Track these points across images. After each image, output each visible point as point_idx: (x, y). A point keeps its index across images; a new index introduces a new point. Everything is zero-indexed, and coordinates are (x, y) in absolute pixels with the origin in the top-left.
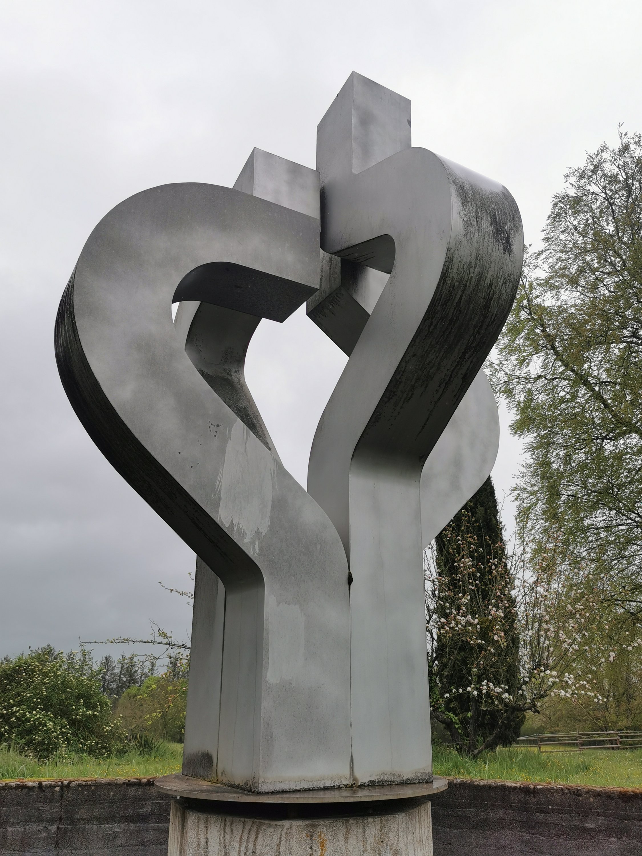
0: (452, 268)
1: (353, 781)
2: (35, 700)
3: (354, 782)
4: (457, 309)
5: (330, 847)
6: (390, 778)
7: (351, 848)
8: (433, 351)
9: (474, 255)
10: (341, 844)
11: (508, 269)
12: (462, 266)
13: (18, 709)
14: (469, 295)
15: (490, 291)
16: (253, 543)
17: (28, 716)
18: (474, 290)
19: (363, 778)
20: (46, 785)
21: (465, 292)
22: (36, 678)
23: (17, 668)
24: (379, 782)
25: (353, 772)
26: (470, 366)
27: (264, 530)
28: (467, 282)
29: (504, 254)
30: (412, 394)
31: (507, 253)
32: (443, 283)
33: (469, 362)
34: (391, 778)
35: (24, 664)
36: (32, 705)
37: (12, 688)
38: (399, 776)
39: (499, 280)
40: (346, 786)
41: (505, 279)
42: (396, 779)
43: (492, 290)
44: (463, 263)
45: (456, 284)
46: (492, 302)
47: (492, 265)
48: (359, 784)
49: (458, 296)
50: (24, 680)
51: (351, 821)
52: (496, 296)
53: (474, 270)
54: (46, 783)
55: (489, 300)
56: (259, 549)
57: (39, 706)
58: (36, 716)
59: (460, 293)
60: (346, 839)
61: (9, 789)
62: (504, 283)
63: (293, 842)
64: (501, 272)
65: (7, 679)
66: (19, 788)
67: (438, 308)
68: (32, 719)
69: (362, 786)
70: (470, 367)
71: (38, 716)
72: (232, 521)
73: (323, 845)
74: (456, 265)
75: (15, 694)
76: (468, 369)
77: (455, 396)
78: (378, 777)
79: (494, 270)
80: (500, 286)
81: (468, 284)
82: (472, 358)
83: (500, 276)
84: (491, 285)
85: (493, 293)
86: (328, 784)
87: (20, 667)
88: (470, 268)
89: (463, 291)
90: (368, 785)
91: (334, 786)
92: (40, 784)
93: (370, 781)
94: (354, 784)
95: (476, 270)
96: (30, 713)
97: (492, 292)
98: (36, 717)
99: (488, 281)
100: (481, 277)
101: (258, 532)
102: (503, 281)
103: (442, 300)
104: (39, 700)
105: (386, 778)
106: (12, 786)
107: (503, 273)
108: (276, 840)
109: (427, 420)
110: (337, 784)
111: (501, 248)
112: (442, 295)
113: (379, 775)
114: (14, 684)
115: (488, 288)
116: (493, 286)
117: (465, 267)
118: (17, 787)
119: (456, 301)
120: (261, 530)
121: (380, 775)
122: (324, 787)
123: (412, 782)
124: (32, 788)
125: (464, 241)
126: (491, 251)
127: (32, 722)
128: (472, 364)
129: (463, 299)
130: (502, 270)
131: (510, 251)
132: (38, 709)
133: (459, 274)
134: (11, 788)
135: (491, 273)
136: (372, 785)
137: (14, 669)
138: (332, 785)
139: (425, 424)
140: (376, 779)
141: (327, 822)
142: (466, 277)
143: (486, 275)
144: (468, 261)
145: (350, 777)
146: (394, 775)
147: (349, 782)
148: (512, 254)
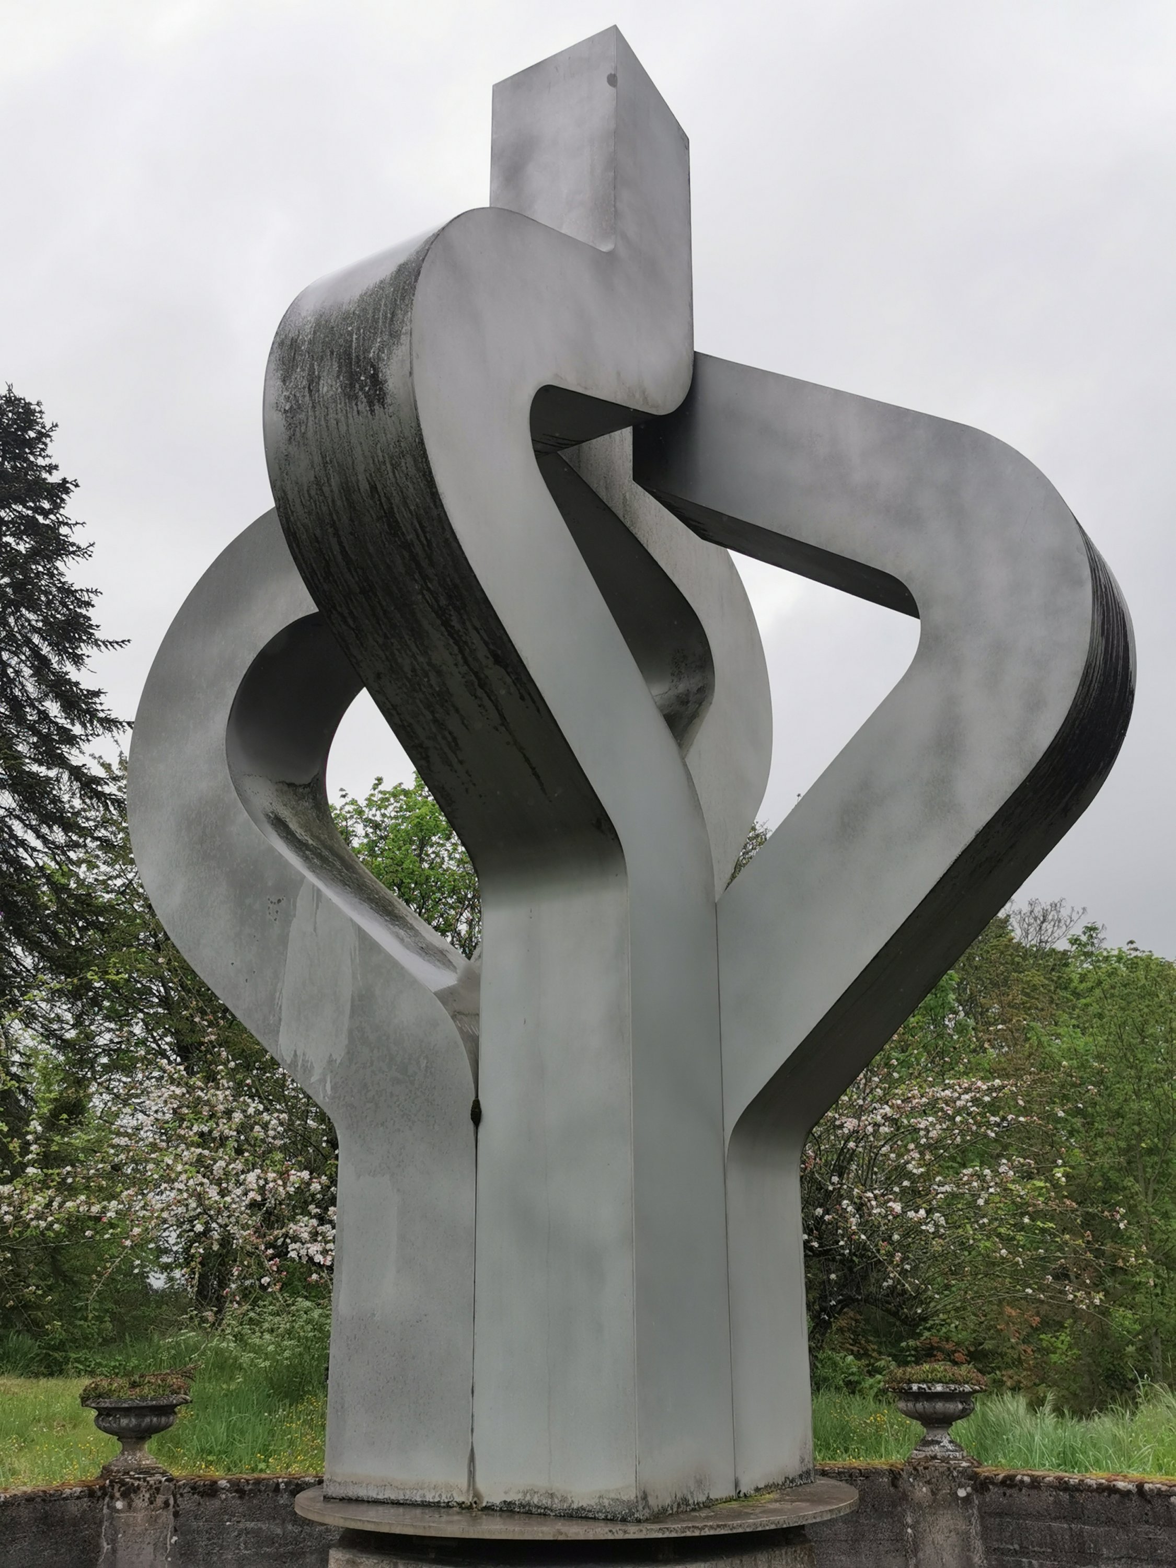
0: (292, 512)
1: (473, 1497)
3: (475, 1499)
4: (352, 569)
6: (544, 1502)
8: (396, 652)
9: (317, 459)
11: (389, 436)
12: (306, 495)
14: (351, 533)
15: (380, 500)
16: (323, 1081)
18: (351, 520)
19: (493, 1495)
20: (1151, 1490)
21: (341, 533)
24: (522, 1505)
25: (474, 1481)
26: (482, 638)
27: (339, 1055)
28: (331, 514)
29: (372, 411)
30: (450, 733)
31: (376, 407)
32: (298, 546)
33: (473, 633)
34: (546, 1502)
38: (564, 1499)
39: (384, 467)
40: (460, 1505)
41: (391, 458)
42: (557, 1505)
43: (382, 495)
44: (305, 489)
45: (318, 532)
46: (397, 516)
47: (358, 452)
48: (484, 1504)
49: (336, 548)
52: (396, 500)
53: (330, 486)
54: (1151, 1485)
55: (388, 515)
56: (332, 1088)
59: (334, 541)
61: (1088, 1491)
62: (395, 467)
64: (379, 451)
66: (1104, 1490)
67: (326, 587)
69: (489, 1509)
70: (486, 638)
72: (295, 1051)
74: (298, 501)
76: (486, 644)
77: (522, 698)
78: (520, 1496)
79: (365, 457)
80: (391, 474)
81: (335, 517)
82: (468, 623)
83: (381, 459)
84: (373, 488)
85: (388, 499)
86: (429, 1498)
88: (321, 489)
89: (336, 534)
90: (501, 1510)
91: (439, 1502)
92: (1140, 1487)
93: (505, 1502)
94: (475, 1503)
95: (333, 484)
97: (383, 500)
99: (364, 486)
100: (347, 489)
101: (331, 1061)
102: (392, 465)
103: (318, 573)
105: (536, 1500)
106: (1090, 1486)
107: (382, 451)
109: (527, 760)
110: (444, 1499)
111: (363, 406)
112: (311, 564)
113: (523, 1492)
115: (372, 497)
116: (379, 487)
117: (313, 493)
118: (1101, 1489)
119: (339, 558)
120: (334, 1057)
121: (525, 1494)
122: (422, 1501)
123: (590, 1515)
124: (1127, 1494)
125: (293, 449)
126: (345, 428)
128: (482, 632)
129: (347, 549)
130: (379, 446)
131: (381, 400)
133: (310, 513)
134: (1089, 1488)
135: (360, 468)
136: (508, 1510)
138: (436, 1500)
139: (533, 769)
140: (516, 1499)
142: (324, 508)
143: (353, 479)
144: (313, 479)
145: (468, 1490)
146: (552, 1496)
147: (467, 1499)
148: (388, 400)
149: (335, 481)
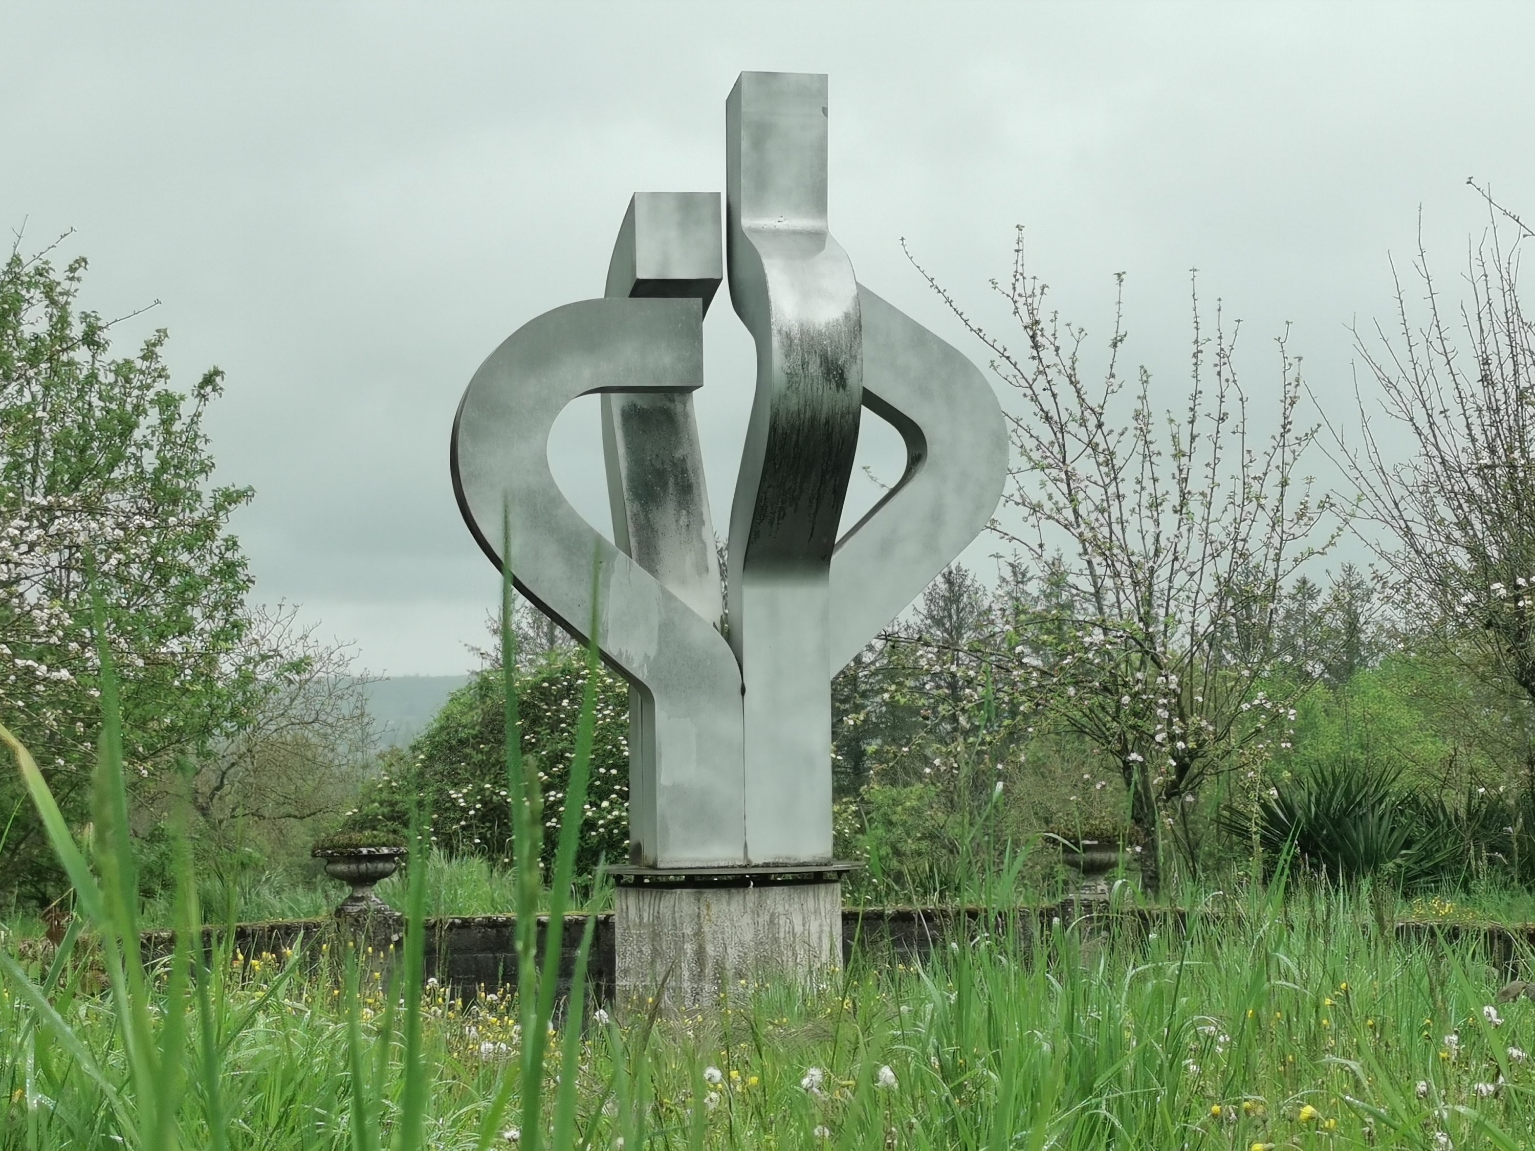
1: (746, 862)
2: (602, 770)
5: (714, 909)
7: (732, 910)
8: (788, 480)
9: (802, 402)
10: (724, 906)
13: (560, 795)
14: (805, 437)
15: (828, 427)
16: (642, 666)
17: (589, 814)
18: (809, 431)
19: (757, 860)
21: (800, 435)
22: (600, 711)
23: (546, 684)
24: (774, 863)
25: (747, 857)
27: (652, 654)
29: (837, 390)
30: (784, 513)
31: (840, 389)
34: (786, 861)
35: (563, 672)
36: (598, 783)
37: (538, 740)
38: (796, 859)
40: (739, 865)
42: (792, 862)
43: (831, 425)
45: (788, 432)
46: (834, 434)
47: (824, 405)
48: (752, 864)
50: (567, 716)
51: (733, 890)
52: (835, 430)
53: (805, 416)
55: (829, 436)
56: (648, 671)
57: (617, 787)
58: (610, 812)
59: (794, 436)
60: (729, 904)
62: (841, 417)
63: (683, 904)
64: (836, 408)
65: (523, 715)
68: (601, 822)
69: (755, 866)
71: (616, 813)
72: (620, 650)
73: (708, 907)
74: (784, 415)
75: (548, 757)
78: (773, 860)
79: (827, 408)
80: (838, 419)
81: (801, 428)
82: (833, 478)
83: (835, 411)
84: (826, 422)
85: (831, 428)
86: (722, 864)
87: (553, 681)
88: (800, 414)
89: (798, 434)
90: (762, 866)
91: (727, 865)
93: (765, 863)
94: (747, 864)
96: (592, 804)
98: (609, 817)
99: (823, 420)
100: (814, 419)
101: (646, 657)
102: (840, 415)
104: (614, 772)
105: (781, 861)
107: (838, 409)
108: (672, 903)
109: (813, 528)
110: (730, 864)
111: (833, 386)
114: (544, 731)
115: (824, 426)
116: (829, 422)
117: (795, 414)
120: (648, 654)
121: (776, 859)
122: (718, 866)
123: (807, 864)
125: (789, 393)
126: (822, 394)
127: (602, 830)
129: (800, 441)
130: (836, 406)
131: (844, 387)
132: (614, 796)
133: (789, 422)
135: (823, 412)
136: (766, 865)
137: (536, 687)
139: (813, 531)
140: (771, 861)
141: (712, 890)
142: (798, 423)
143: (817, 415)
144: (797, 408)
145: (743, 859)
146: (790, 859)
147: (743, 863)
148: (848, 388)
149: (808, 415)
